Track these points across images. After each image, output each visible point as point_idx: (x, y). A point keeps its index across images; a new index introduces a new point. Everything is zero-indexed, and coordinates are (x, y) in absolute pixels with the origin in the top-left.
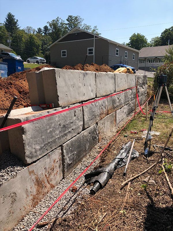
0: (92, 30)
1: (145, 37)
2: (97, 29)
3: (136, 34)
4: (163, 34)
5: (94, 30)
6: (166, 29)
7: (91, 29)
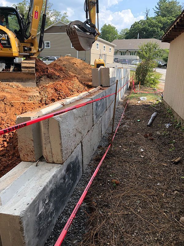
0: (62, 17)
1: (116, 29)
2: (67, 16)
3: (107, 25)
4: (132, 27)
5: (64, 17)
6: (135, 22)
7: (61, 15)
